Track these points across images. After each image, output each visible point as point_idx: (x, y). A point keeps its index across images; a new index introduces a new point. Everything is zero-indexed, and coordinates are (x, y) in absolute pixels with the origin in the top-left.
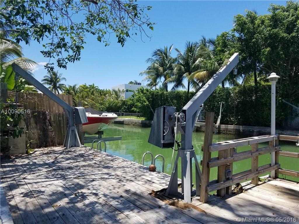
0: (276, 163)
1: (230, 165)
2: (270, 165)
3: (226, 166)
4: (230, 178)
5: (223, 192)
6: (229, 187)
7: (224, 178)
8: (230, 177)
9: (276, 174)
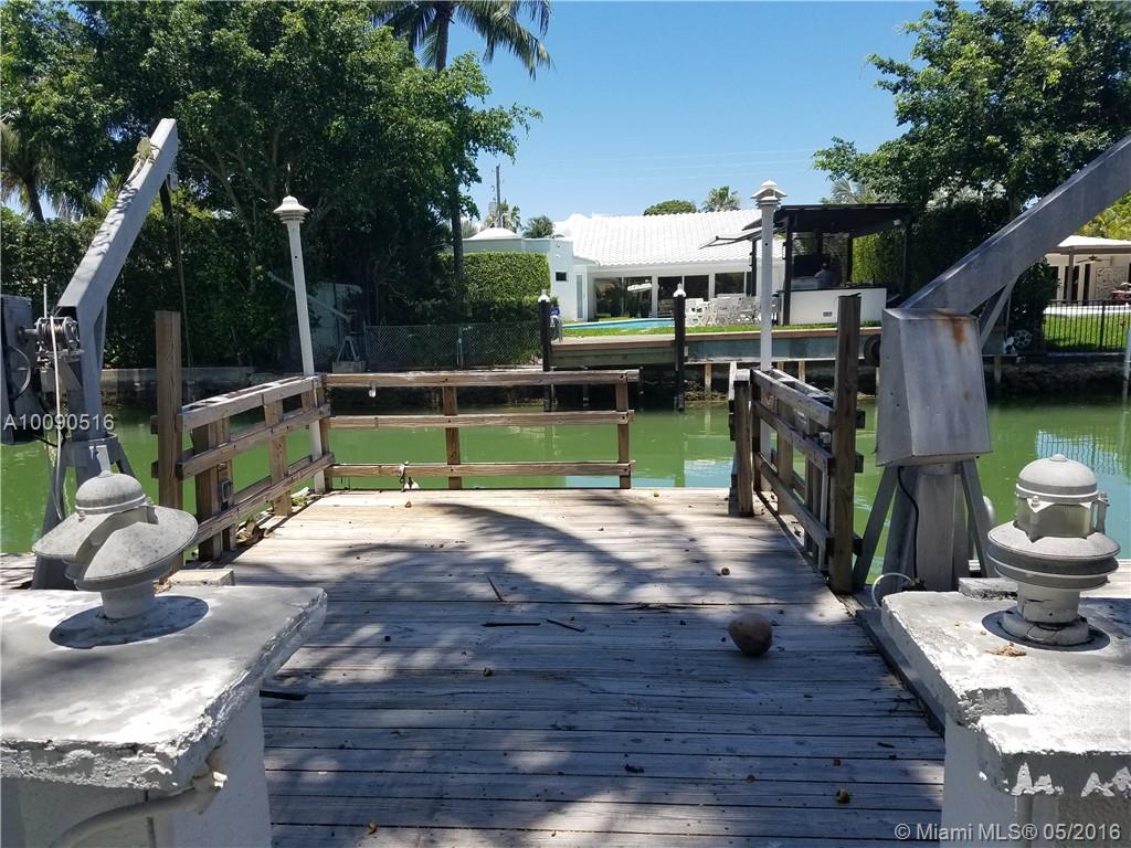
0: (324, 453)
1: (226, 468)
2: (311, 457)
3: (218, 471)
4: (230, 503)
5: (218, 546)
6: (228, 529)
7: (216, 506)
8: (230, 500)
9: (326, 479)
